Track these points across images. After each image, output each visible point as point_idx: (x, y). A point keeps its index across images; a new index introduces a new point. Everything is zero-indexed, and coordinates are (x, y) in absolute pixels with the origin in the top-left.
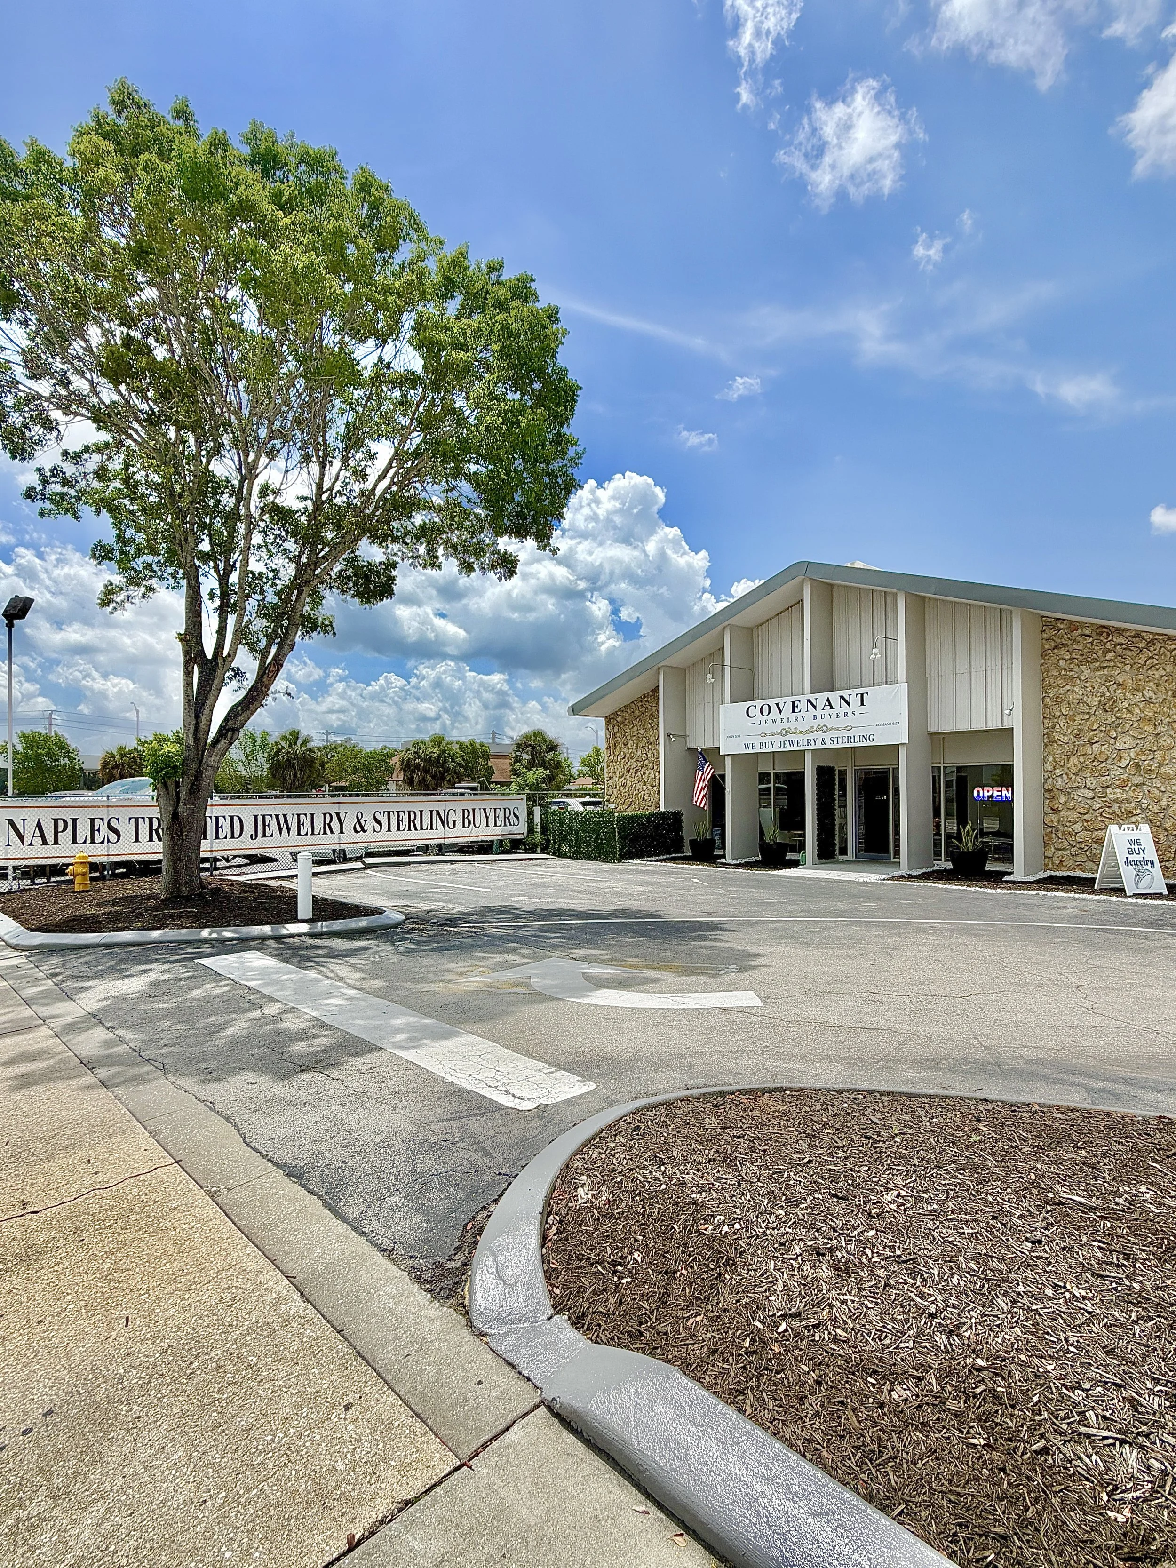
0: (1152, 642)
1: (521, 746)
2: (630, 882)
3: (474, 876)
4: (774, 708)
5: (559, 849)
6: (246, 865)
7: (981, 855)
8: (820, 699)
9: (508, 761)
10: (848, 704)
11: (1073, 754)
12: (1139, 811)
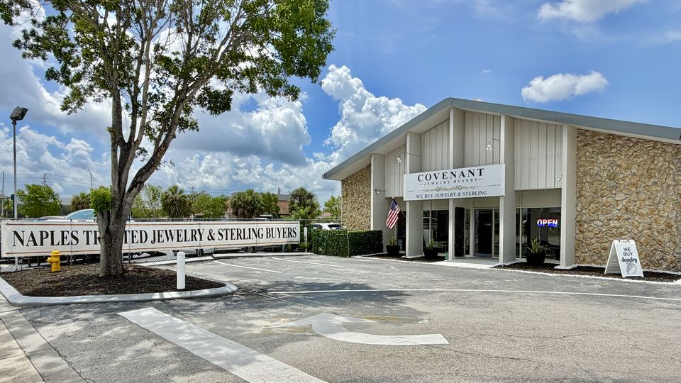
0: (636, 143)
1: (294, 196)
2: (357, 268)
3: (274, 264)
4: (433, 176)
5: (317, 250)
6: (149, 257)
7: (542, 256)
8: (458, 172)
9: (287, 204)
10: (473, 174)
11: (592, 202)
12: (626, 233)
